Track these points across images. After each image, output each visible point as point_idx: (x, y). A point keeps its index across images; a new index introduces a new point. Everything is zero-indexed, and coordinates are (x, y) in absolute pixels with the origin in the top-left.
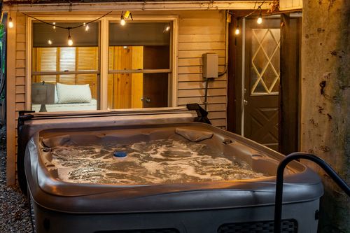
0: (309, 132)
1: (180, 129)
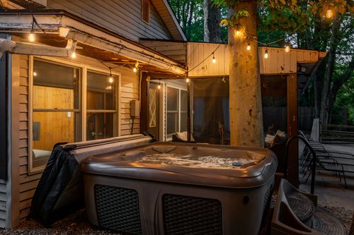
0: (243, 135)
1: (155, 147)
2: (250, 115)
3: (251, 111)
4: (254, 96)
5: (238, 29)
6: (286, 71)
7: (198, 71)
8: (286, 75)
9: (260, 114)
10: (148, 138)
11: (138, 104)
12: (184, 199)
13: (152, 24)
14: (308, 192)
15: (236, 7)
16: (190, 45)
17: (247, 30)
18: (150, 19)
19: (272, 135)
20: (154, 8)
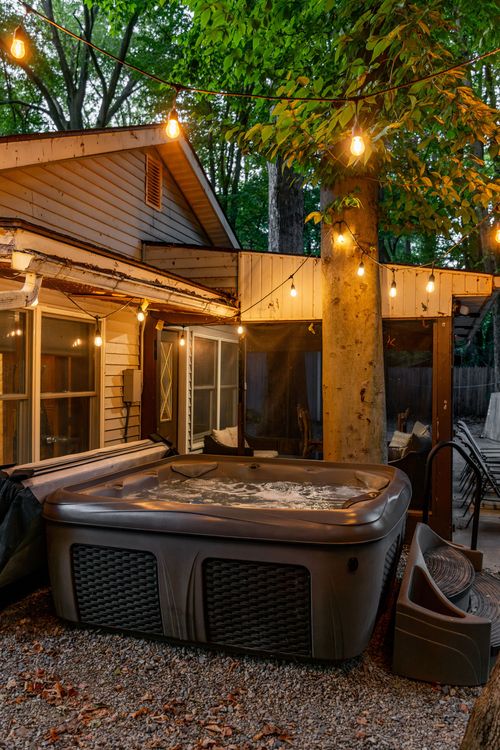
0: (347, 438)
1: (176, 465)
2: (363, 400)
3: (363, 392)
4: (371, 363)
5: (341, 232)
6: (432, 313)
7: (261, 309)
8: (431, 321)
9: (381, 398)
10: (162, 448)
11: (138, 376)
12: (241, 567)
13: (167, 211)
14: (467, 547)
15: (337, 186)
16: (244, 257)
17: (358, 235)
18: (162, 200)
19: (405, 431)
20: (170, 174)
